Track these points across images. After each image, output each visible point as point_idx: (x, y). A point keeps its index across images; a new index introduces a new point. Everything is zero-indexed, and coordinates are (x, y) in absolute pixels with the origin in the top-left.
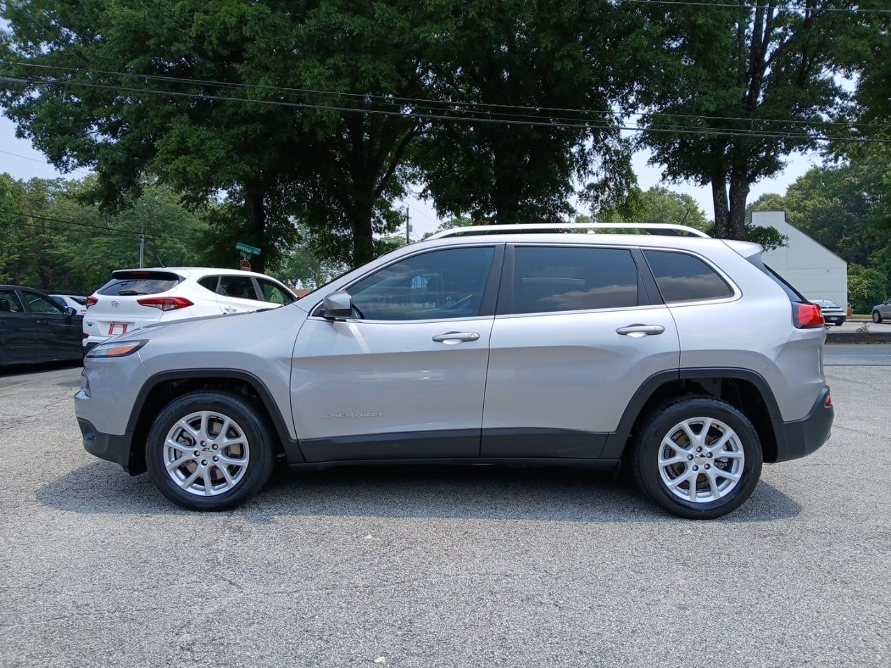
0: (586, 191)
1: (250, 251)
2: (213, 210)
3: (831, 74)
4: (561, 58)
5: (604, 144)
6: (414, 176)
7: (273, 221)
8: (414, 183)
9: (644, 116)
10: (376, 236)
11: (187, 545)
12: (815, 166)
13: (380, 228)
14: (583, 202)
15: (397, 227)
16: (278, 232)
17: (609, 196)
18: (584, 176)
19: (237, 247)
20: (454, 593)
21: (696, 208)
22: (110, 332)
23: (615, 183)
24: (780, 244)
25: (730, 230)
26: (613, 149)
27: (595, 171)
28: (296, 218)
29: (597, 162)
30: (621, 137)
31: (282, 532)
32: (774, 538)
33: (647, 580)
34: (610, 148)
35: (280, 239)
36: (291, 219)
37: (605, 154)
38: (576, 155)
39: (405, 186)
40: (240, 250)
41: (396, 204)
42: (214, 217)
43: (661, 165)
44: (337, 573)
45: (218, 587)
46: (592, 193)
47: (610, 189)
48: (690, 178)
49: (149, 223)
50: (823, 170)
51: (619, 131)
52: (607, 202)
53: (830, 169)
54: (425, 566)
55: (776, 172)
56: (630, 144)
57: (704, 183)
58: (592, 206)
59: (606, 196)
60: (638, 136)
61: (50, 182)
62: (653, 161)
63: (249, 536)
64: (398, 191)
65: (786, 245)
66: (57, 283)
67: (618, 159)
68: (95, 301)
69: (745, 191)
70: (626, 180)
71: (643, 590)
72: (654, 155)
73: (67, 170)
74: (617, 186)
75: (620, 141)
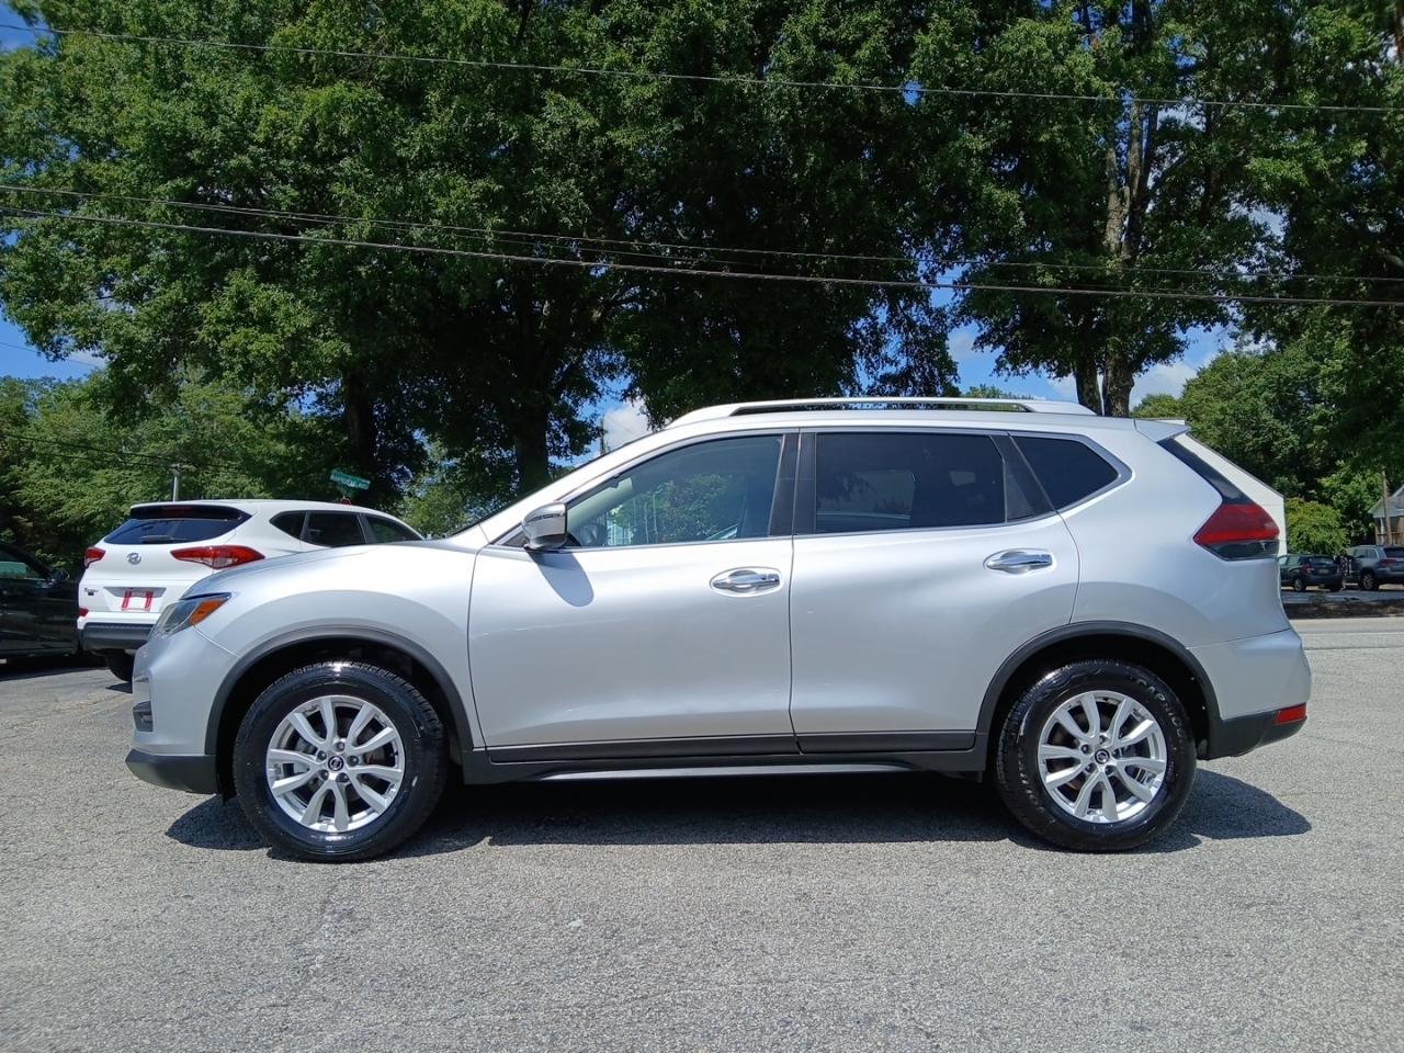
1: (352, 485)
2: (294, 423)
3: (1244, 211)
4: (837, 185)
5: (906, 316)
6: (612, 367)
7: (388, 438)
8: (612, 378)
9: (965, 274)
10: (552, 459)
11: (257, 943)
12: (1225, 353)
13: (560, 447)
15: (586, 446)
16: (396, 456)
18: (875, 364)
19: (332, 477)
20: (737, 1014)
22: (125, 605)
23: (923, 374)
26: (918, 323)
27: (890, 355)
28: (426, 433)
29: (893, 343)
30: (930, 306)
31: (424, 918)
32: (1264, 908)
33: (1069, 982)
34: (915, 322)
35: (400, 467)
36: (417, 435)
37: (906, 332)
38: (864, 331)
39: (599, 383)
40: (335, 483)
41: (585, 411)
42: (294, 434)
43: (994, 348)
44: (527, 984)
45: (316, 1013)
47: (915, 383)
48: (1041, 367)
50: (1236, 357)
51: (928, 296)
53: (1248, 356)
54: (680, 969)
55: (1173, 356)
56: (945, 317)
57: (1061, 373)
60: (958, 305)
61: (31, 383)
62: (982, 341)
63: (368, 926)
64: (588, 390)
67: (927, 338)
68: (100, 555)
69: (1127, 383)
70: (940, 374)
71: (1065, 1000)
72: (982, 333)
73: (57, 357)
74: (926, 378)
75: (929, 312)
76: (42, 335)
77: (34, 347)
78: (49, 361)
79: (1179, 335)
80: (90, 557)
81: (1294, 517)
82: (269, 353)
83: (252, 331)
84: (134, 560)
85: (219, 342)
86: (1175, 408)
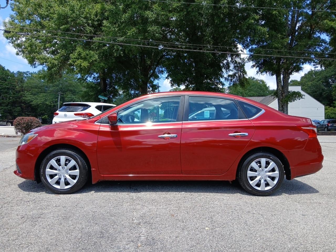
0: (227, 77)
1: (103, 98)
3: (319, 35)
4: (222, 27)
5: (235, 60)
6: (162, 71)
7: (110, 88)
8: (163, 74)
9: (250, 50)
12: (311, 70)
13: (149, 91)
14: (226, 81)
15: (155, 90)
17: (236, 79)
18: (228, 71)
19: (99, 97)
21: (266, 85)
23: (239, 75)
24: (302, 98)
25: (283, 92)
26: (238, 62)
27: (231, 70)
28: (118, 87)
29: (232, 66)
30: (241, 57)
33: (288, 207)
35: (112, 94)
36: (116, 87)
37: (235, 64)
38: (225, 64)
39: (159, 75)
41: (156, 82)
43: (256, 68)
46: (230, 78)
47: (236, 77)
48: (268, 73)
49: (61, 88)
50: (314, 71)
51: (240, 55)
52: (235, 82)
53: (317, 71)
55: (300, 71)
56: (244, 60)
57: (272, 75)
58: (230, 83)
59: (235, 79)
60: (248, 57)
61: (24, 73)
62: (253, 66)
64: (157, 77)
65: (304, 98)
66: (27, 110)
67: (240, 65)
68: (57, 114)
69: (288, 78)
70: (243, 74)
71: (288, 210)
72: (253, 64)
73: (35, 67)
74: (239, 76)
75: (241, 59)
76: (32, 62)
77: (30, 64)
78: (33, 68)
79: (302, 66)
80: (55, 114)
81: (327, 111)
82: (86, 66)
83: (82, 61)
84: (65, 115)
85: (74, 63)
86: (299, 84)
